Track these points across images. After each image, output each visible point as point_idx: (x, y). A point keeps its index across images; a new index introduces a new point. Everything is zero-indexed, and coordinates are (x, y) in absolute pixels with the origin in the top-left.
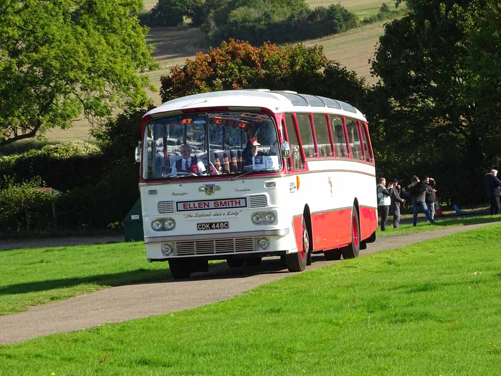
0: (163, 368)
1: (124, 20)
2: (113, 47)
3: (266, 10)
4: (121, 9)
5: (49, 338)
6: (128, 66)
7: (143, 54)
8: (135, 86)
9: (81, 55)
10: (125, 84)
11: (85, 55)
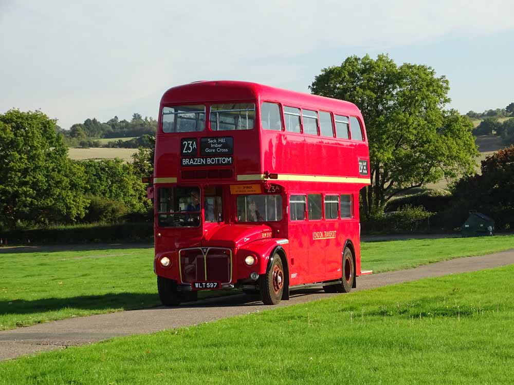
1: (465, 133)
2: (459, 146)
4: (463, 127)
6: (466, 155)
7: (473, 149)
8: (469, 164)
9: (444, 149)
10: (463, 163)
11: (446, 149)
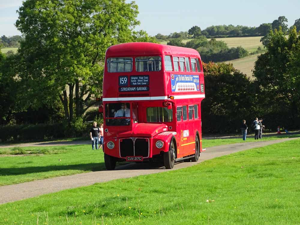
0: (163, 194)
3: (211, 48)
5: (117, 180)
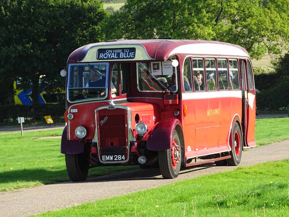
2: (283, 19)
9: (267, 23)
11: (269, 23)
